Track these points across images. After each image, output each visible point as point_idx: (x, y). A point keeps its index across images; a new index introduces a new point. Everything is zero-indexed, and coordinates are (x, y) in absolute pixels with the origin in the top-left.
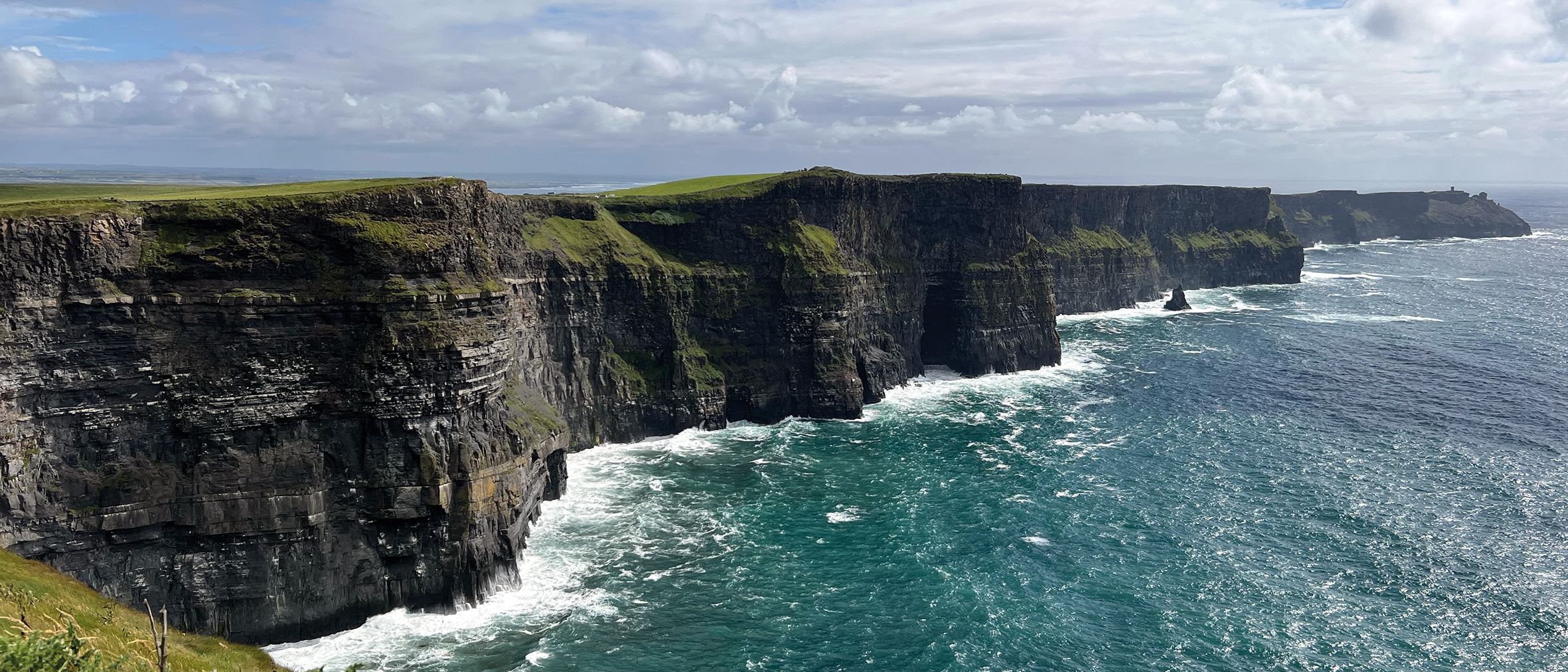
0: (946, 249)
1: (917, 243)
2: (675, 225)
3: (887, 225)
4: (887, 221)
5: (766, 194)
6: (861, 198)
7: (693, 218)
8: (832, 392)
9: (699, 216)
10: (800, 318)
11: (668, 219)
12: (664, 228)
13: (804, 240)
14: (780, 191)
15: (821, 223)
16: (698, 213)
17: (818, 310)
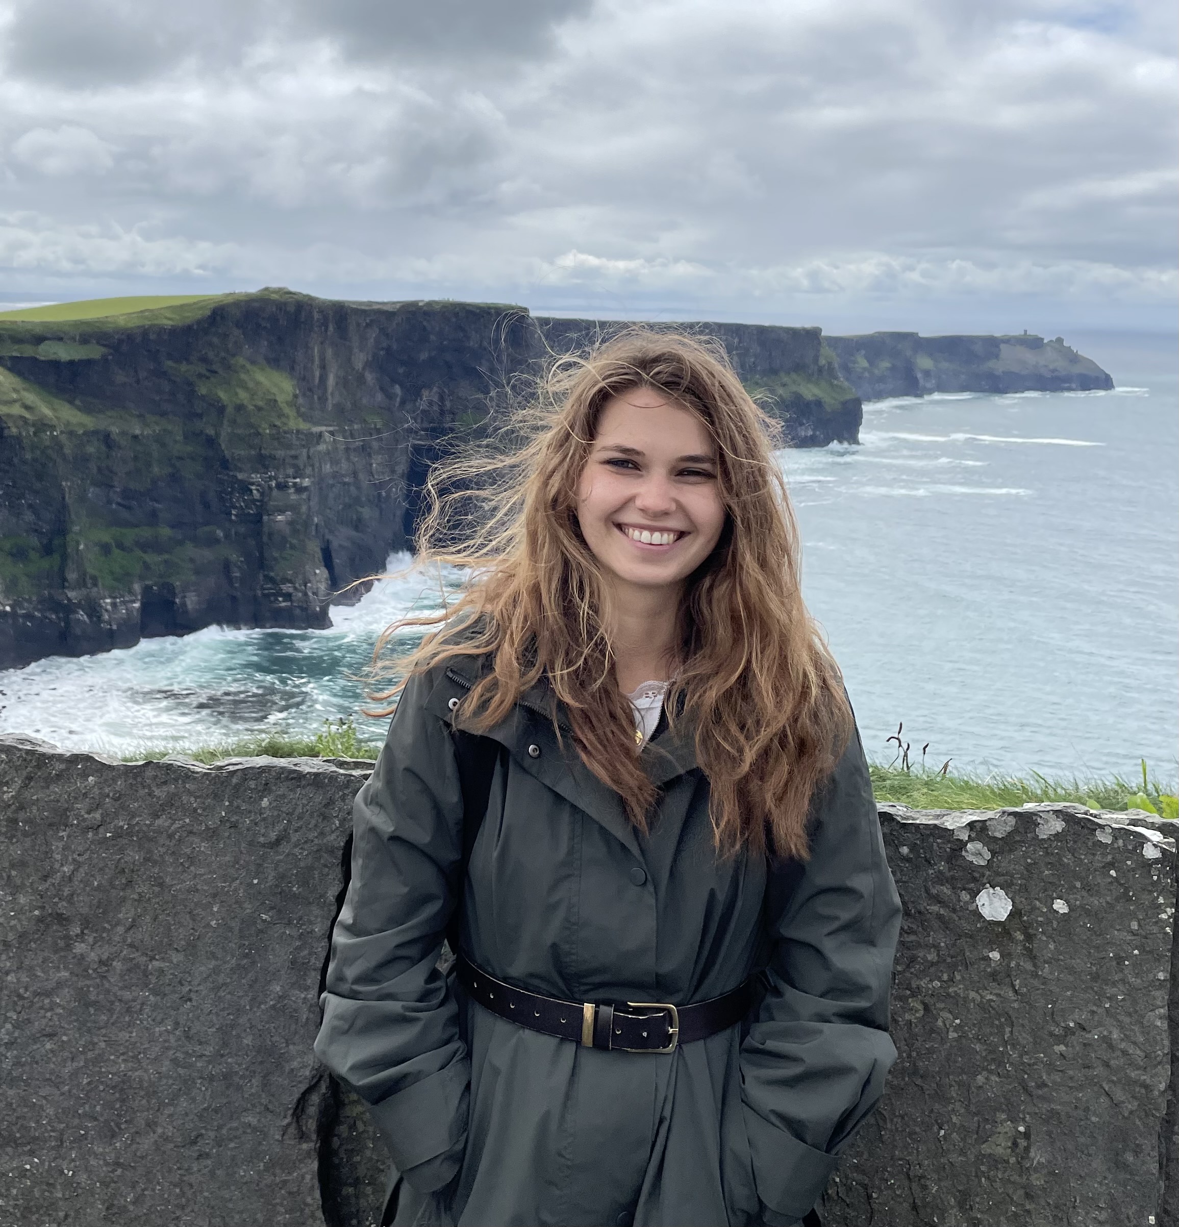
0: (436, 399)
1: (397, 390)
2: (71, 363)
3: (359, 366)
4: (360, 359)
5: (199, 322)
6: (326, 331)
7: (94, 352)
8: (287, 588)
9: (104, 350)
10: (245, 488)
11: (63, 353)
12: (55, 365)
13: (251, 385)
14: (218, 318)
15: (274, 362)
16: (104, 346)
17: (270, 478)
